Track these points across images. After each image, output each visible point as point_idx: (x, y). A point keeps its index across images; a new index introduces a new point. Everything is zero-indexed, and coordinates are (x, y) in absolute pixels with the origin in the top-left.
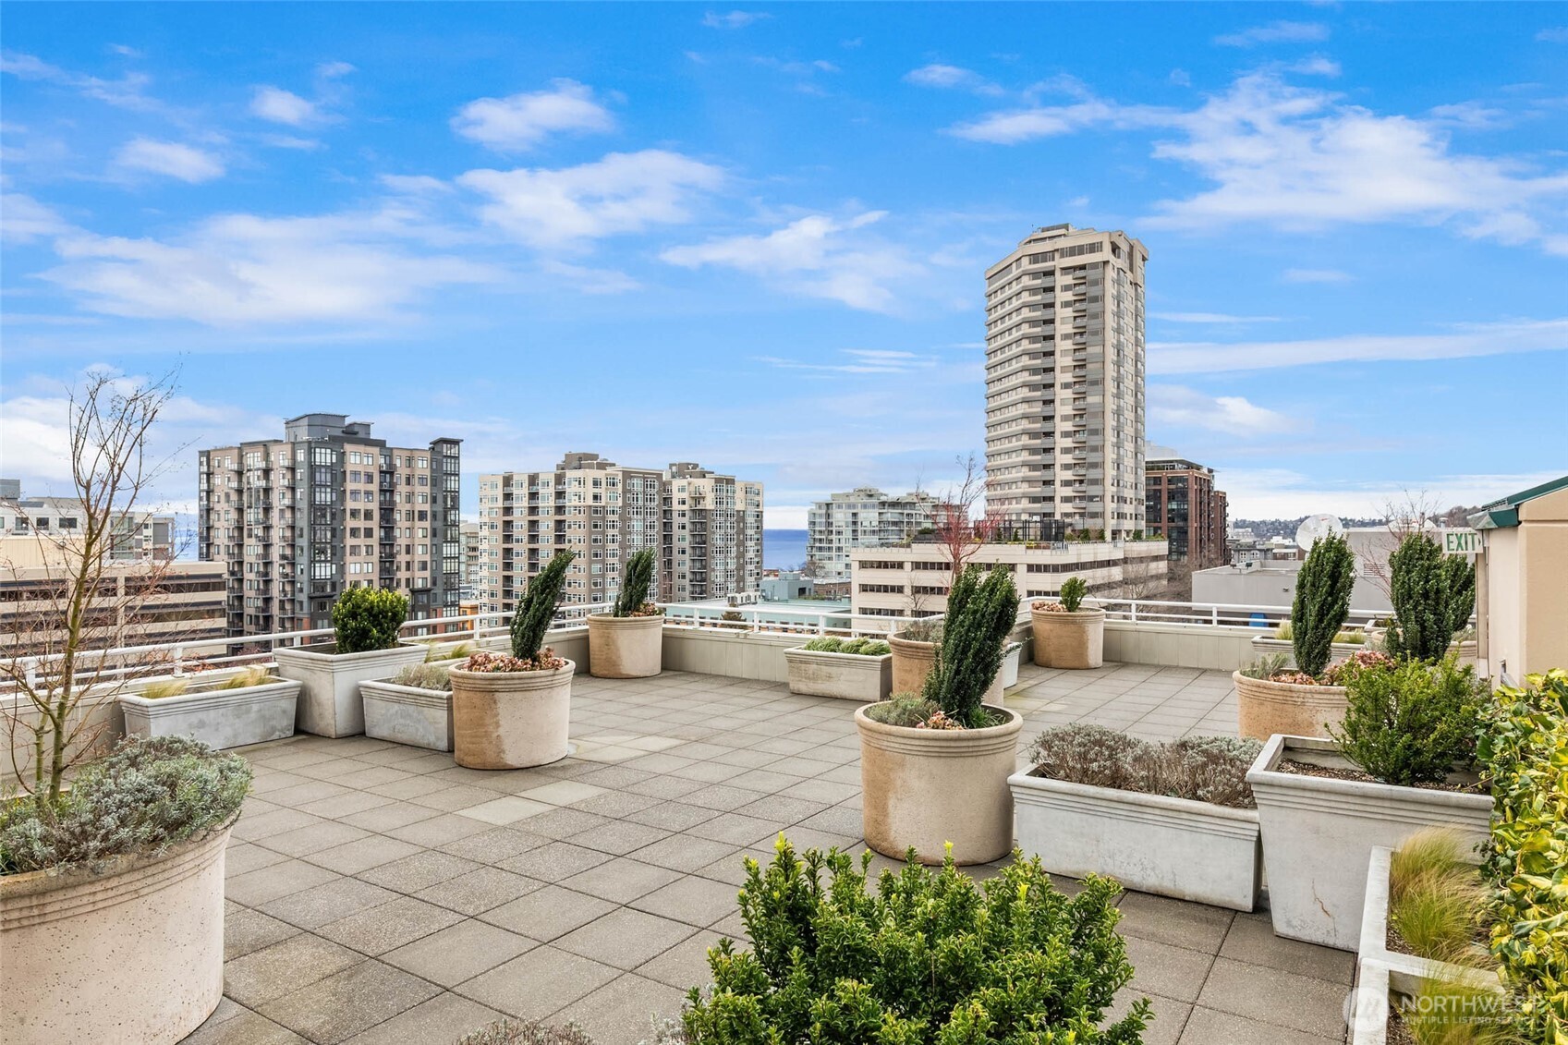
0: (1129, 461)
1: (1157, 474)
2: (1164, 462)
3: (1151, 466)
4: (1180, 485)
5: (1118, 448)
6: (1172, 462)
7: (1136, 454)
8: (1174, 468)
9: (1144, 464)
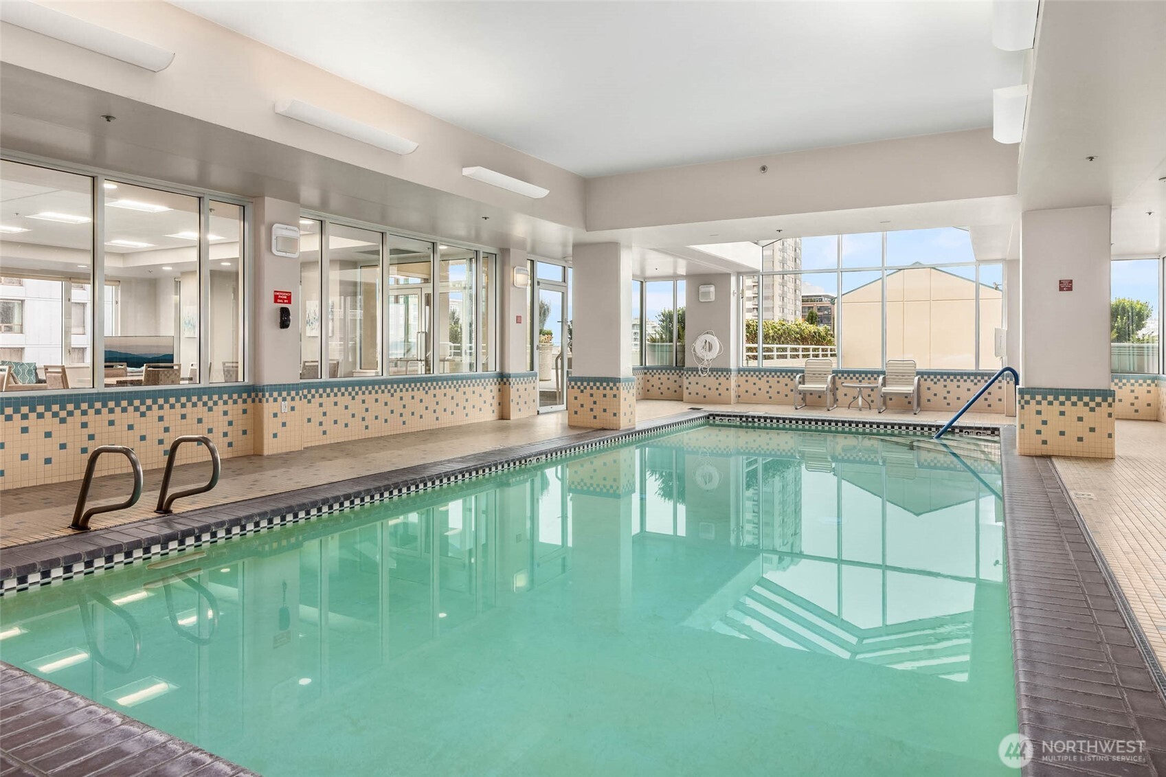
0: (790, 295)
1: (809, 304)
2: (815, 296)
3: (806, 299)
4: (826, 312)
5: (783, 286)
6: (820, 296)
7: (795, 291)
8: (821, 301)
9: (801, 298)
